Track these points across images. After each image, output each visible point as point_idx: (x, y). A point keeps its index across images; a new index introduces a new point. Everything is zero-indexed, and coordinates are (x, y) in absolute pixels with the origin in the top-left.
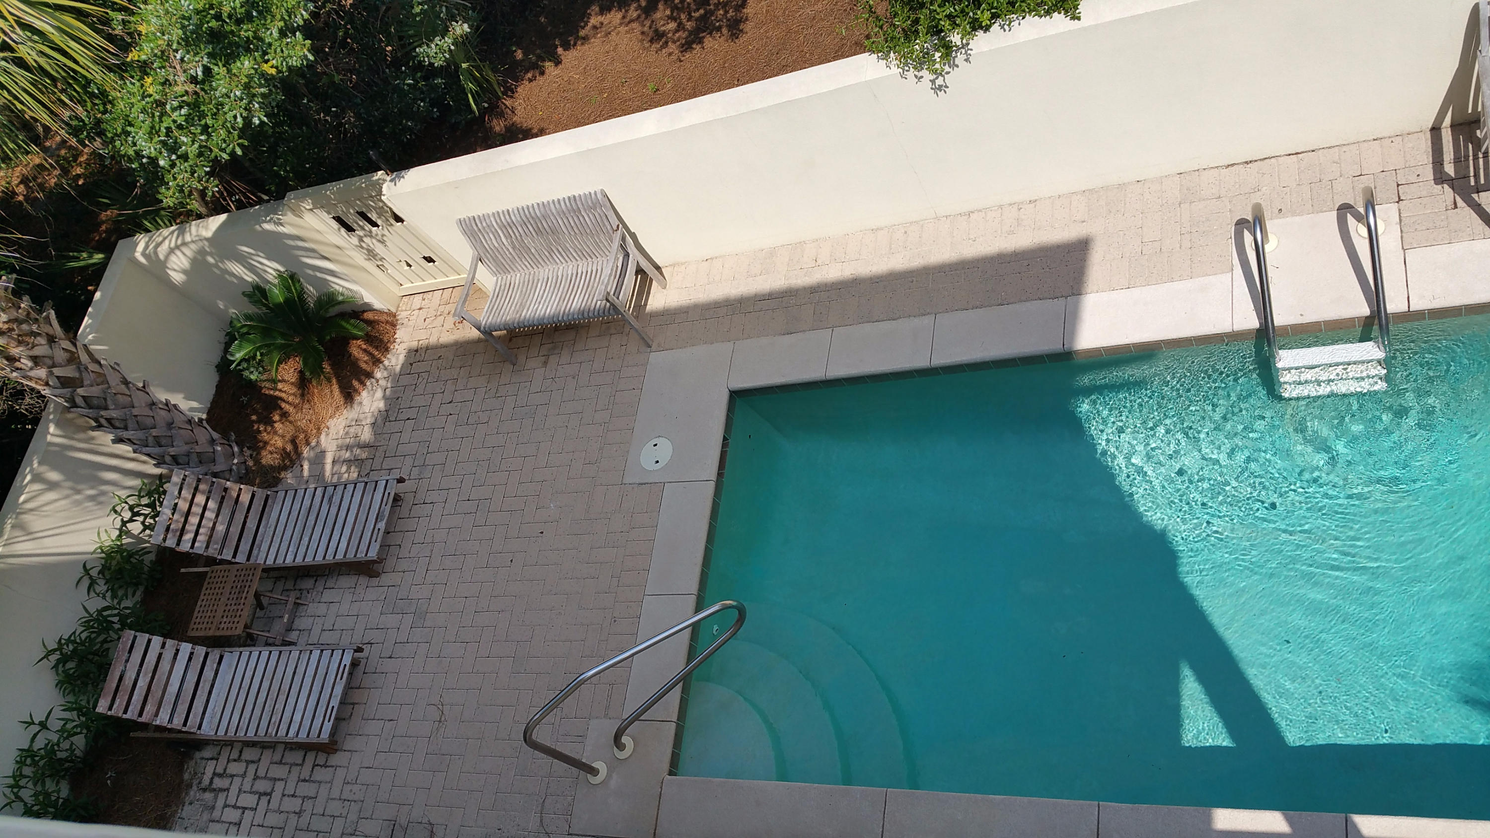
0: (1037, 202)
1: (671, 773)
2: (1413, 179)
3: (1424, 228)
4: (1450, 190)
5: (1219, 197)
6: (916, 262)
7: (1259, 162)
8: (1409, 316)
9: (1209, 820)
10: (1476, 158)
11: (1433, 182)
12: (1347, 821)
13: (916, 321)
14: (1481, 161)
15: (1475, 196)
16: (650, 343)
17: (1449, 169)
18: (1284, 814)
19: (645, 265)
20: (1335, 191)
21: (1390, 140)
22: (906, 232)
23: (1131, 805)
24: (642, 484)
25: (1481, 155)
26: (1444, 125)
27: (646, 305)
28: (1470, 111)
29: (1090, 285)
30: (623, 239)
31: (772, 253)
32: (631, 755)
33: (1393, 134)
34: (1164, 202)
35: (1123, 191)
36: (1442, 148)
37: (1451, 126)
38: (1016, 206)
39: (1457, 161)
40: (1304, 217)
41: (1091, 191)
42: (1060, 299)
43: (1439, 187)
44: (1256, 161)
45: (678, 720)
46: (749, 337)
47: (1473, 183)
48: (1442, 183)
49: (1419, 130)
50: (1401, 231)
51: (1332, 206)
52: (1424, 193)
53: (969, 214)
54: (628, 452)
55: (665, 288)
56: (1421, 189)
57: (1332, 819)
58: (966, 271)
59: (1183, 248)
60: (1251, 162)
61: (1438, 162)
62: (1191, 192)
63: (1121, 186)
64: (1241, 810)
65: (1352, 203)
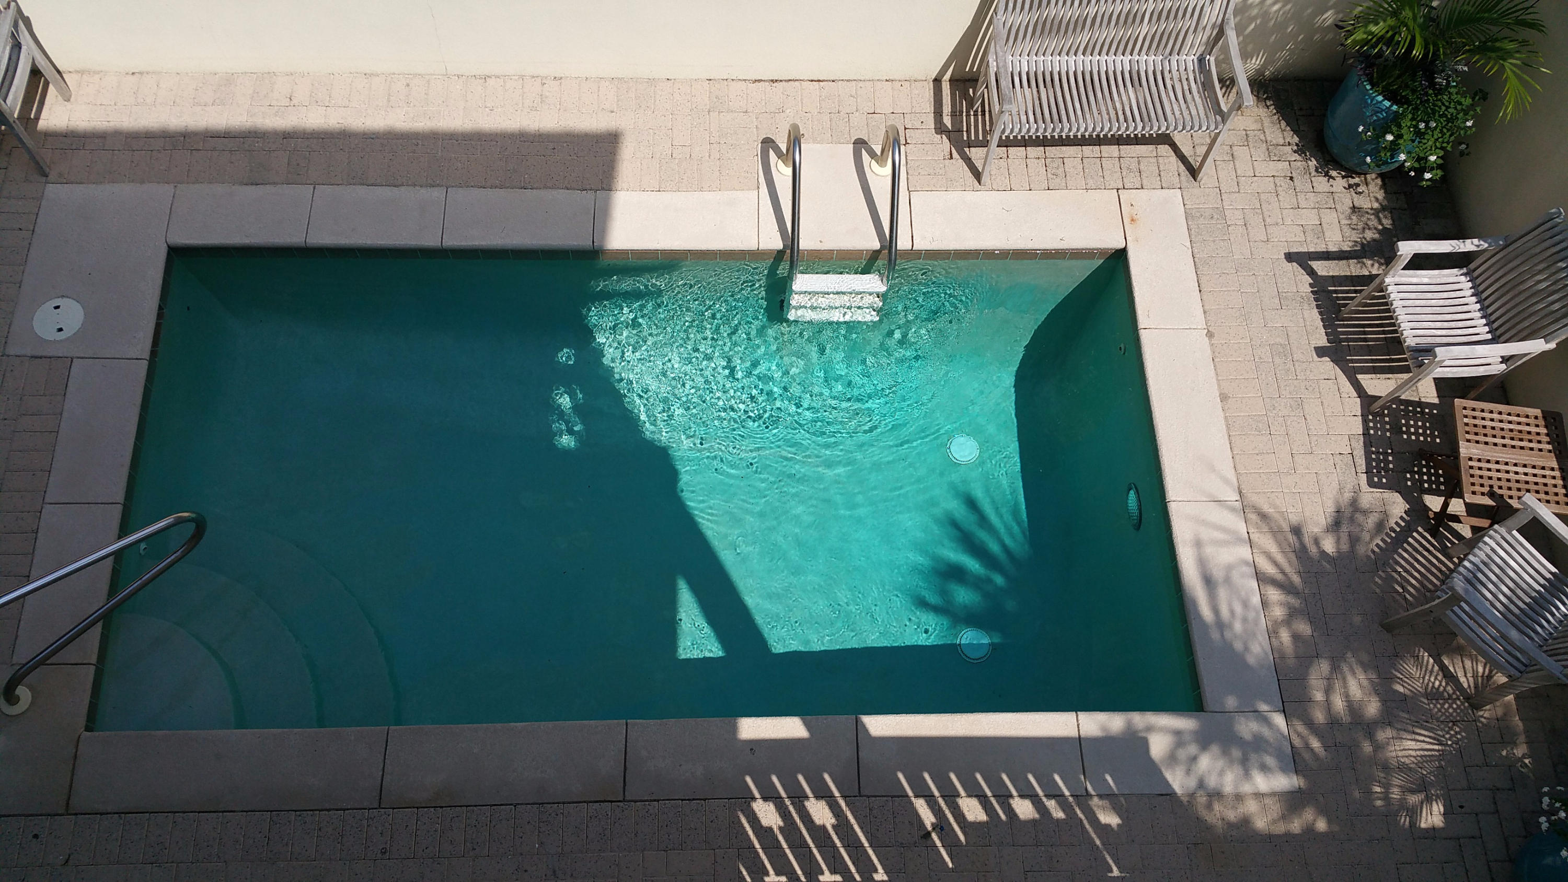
0: (563, 81)
1: (88, 729)
2: (918, 125)
3: (926, 173)
4: (947, 141)
5: (746, 112)
6: (422, 124)
7: (784, 82)
8: (913, 254)
9: (734, 729)
10: (968, 115)
11: (934, 130)
12: (857, 722)
13: (424, 193)
14: (972, 117)
15: (966, 150)
16: (47, 170)
17: (947, 121)
18: (802, 719)
19: (42, 64)
20: (851, 125)
21: (900, 83)
22: (408, 85)
23: (659, 721)
24: (36, 357)
25: (972, 113)
26: (945, 78)
27: (37, 118)
28: (967, 70)
29: (620, 182)
30: (16, 25)
31: (229, 80)
32: (27, 709)
33: (903, 78)
34: (694, 107)
35: (653, 87)
36: (942, 100)
37: (950, 81)
38: (539, 80)
39: (953, 114)
40: (823, 145)
41: (620, 79)
42: (589, 192)
43: (939, 136)
44: (781, 81)
45: (98, 662)
46: (197, 181)
47: (965, 138)
48: (941, 133)
49: (924, 79)
50: (907, 173)
51: (849, 139)
52: (926, 141)
53: (486, 78)
54: (12, 313)
55: (68, 100)
56: (925, 135)
57: (845, 720)
58: (483, 143)
59: (712, 157)
60: (776, 81)
61: (938, 113)
62: (720, 101)
63: (652, 81)
64: (764, 718)
65: (866, 139)
